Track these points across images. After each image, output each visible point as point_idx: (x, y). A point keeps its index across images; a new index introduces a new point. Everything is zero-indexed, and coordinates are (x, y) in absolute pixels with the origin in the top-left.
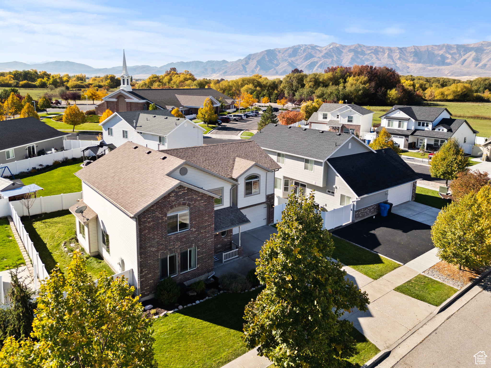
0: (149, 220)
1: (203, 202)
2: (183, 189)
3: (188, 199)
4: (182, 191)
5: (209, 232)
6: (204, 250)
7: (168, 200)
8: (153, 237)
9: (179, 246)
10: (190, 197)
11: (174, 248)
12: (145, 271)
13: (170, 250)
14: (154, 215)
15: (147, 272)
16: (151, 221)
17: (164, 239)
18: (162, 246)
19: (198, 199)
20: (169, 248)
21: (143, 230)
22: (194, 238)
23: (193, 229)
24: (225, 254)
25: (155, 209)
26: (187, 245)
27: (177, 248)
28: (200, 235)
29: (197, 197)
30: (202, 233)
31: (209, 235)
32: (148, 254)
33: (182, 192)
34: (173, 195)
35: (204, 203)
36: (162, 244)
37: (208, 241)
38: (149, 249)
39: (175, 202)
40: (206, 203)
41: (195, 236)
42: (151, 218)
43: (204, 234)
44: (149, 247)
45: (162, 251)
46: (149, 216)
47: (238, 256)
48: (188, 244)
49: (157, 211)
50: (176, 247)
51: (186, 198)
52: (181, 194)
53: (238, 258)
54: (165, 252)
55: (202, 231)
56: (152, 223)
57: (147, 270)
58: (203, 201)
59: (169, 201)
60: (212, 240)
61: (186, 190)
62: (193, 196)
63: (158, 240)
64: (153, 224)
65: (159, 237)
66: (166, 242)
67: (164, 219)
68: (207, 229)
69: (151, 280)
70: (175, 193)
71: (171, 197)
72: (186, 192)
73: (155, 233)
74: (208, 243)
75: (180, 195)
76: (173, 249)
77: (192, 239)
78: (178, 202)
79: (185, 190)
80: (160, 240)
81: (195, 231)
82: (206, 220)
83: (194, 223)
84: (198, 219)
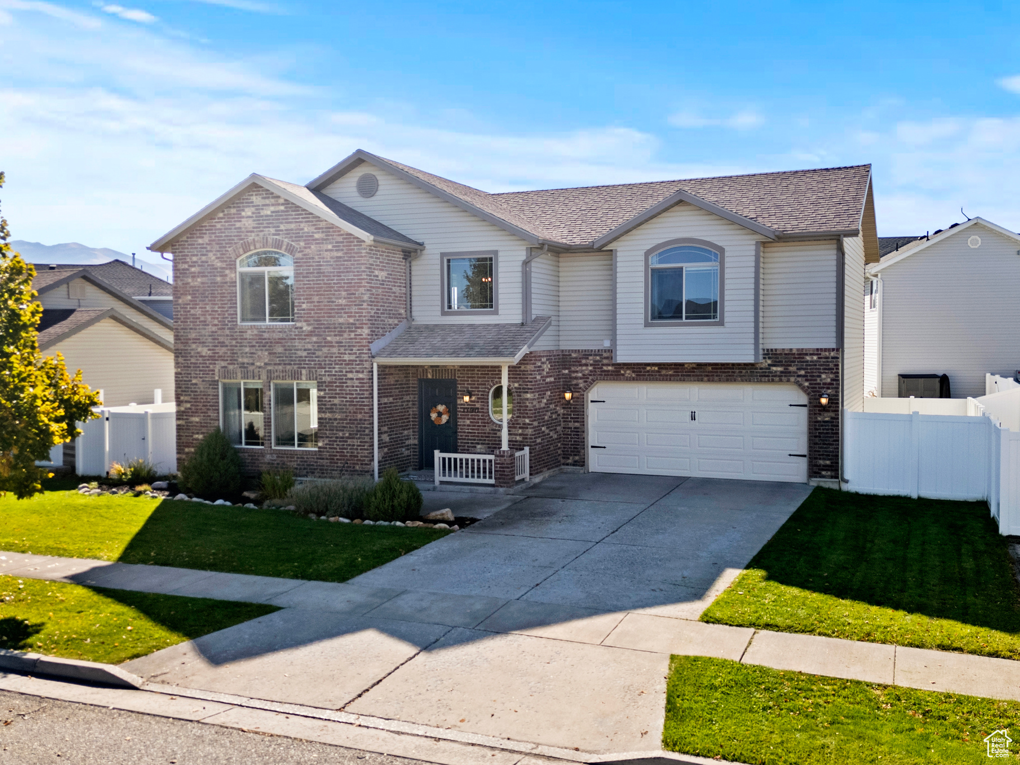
0: (193, 269)
1: (331, 250)
2: (273, 201)
3: (288, 232)
4: (273, 205)
5: (351, 347)
6: (336, 401)
7: (238, 225)
8: (202, 319)
9: (266, 364)
10: (293, 226)
11: (253, 364)
12: (186, 402)
13: (243, 366)
14: (204, 258)
15: (188, 405)
16: (199, 273)
17: (227, 332)
18: (224, 349)
19: (316, 236)
20: (240, 360)
21: (182, 294)
22: (305, 354)
23: (304, 324)
24: (447, 455)
25: (207, 244)
26: (288, 367)
27: (260, 367)
28: (325, 350)
29: (312, 229)
30: (330, 345)
31: (353, 357)
32: (193, 360)
33: (272, 208)
34: (249, 214)
35: (336, 254)
36: (223, 345)
37: (350, 375)
38: (194, 346)
39: (253, 234)
40: (340, 254)
41: (309, 346)
42: (199, 266)
43: (335, 350)
44: (196, 341)
45: (223, 364)
46: (195, 259)
47: (492, 481)
48: (290, 364)
49: (211, 251)
50: (258, 364)
51: (282, 227)
52: (269, 213)
53: (490, 489)
54: (231, 367)
55: (329, 338)
56: (199, 280)
57: (189, 402)
58: (330, 247)
59: (240, 228)
60: (361, 376)
61: (282, 204)
62: (302, 225)
63: (214, 329)
64: (202, 283)
65: (216, 322)
66: (234, 342)
67: (226, 275)
68: (346, 335)
69: (198, 433)
70: (253, 209)
71: (243, 217)
72: (283, 211)
73: (208, 308)
74: (349, 383)
75: (267, 216)
76: (251, 368)
77: (300, 353)
78: (261, 234)
79: (279, 204)
80: (219, 332)
81: (311, 334)
82: (341, 308)
83: (304, 306)
84: (316, 299)
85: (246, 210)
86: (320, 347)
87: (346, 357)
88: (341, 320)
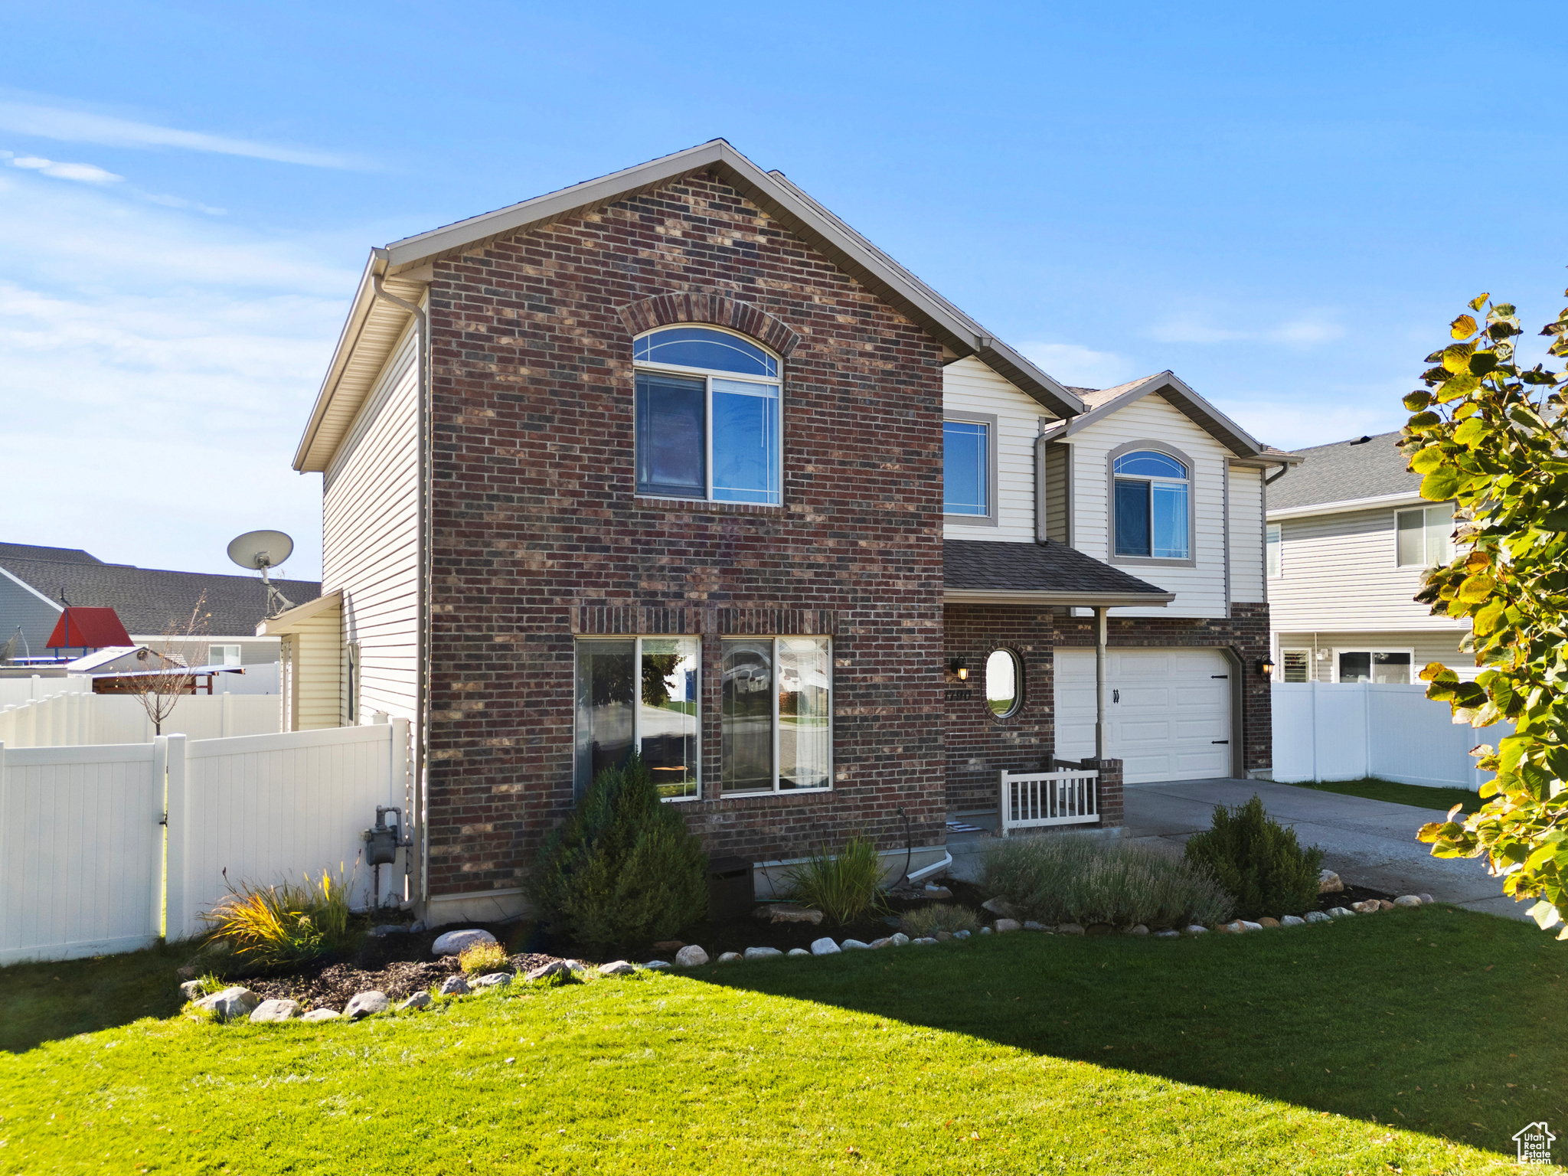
0: (505, 341)
1: (871, 355)
2: (738, 217)
3: (776, 298)
4: (738, 227)
5: (909, 564)
6: (878, 679)
7: (644, 253)
8: (531, 473)
9: (712, 596)
10: (786, 286)
11: (679, 595)
12: (470, 696)
13: (651, 598)
14: (540, 317)
15: (479, 706)
16: (523, 352)
17: (608, 513)
18: (597, 557)
19: (841, 319)
20: (644, 584)
21: (466, 402)
23: (808, 508)
24: (1019, 778)
25: (550, 282)
26: (769, 604)
27: (697, 604)
28: (855, 567)
29: (831, 302)
30: (866, 557)
31: (912, 585)
32: (497, 582)
33: (737, 235)
34: (677, 233)
35: (880, 364)
36: (593, 544)
37: (907, 623)
38: (502, 545)
39: (686, 285)
40: (889, 366)
41: (820, 559)
42: (523, 334)
43: (876, 569)
44: (505, 530)
45: (593, 593)
46: (510, 313)
47: (1094, 818)
48: (774, 598)
49: (564, 304)
50: (694, 595)
51: (760, 283)
52: (728, 243)
54: (617, 602)
55: (863, 543)
56: (524, 371)
57: (481, 696)
58: (869, 347)
59: (651, 263)
60: (928, 624)
61: (762, 232)
62: (808, 289)
63: (567, 502)
64: (534, 381)
65: (574, 485)
66: (627, 541)
67: (609, 372)
68: (898, 538)
69: (507, 780)
70: (687, 225)
71: (659, 238)
72: (762, 247)
73: (550, 447)
74: (905, 639)
75: (723, 249)
76: (673, 605)
77: (797, 573)
78: (708, 289)
79: (754, 230)
80: (584, 513)
81: (821, 531)
82: (891, 479)
83: (810, 468)
84: (836, 455)
85: (669, 222)
86: (843, 562)
87: (900, 585)
88: (890, 506)
